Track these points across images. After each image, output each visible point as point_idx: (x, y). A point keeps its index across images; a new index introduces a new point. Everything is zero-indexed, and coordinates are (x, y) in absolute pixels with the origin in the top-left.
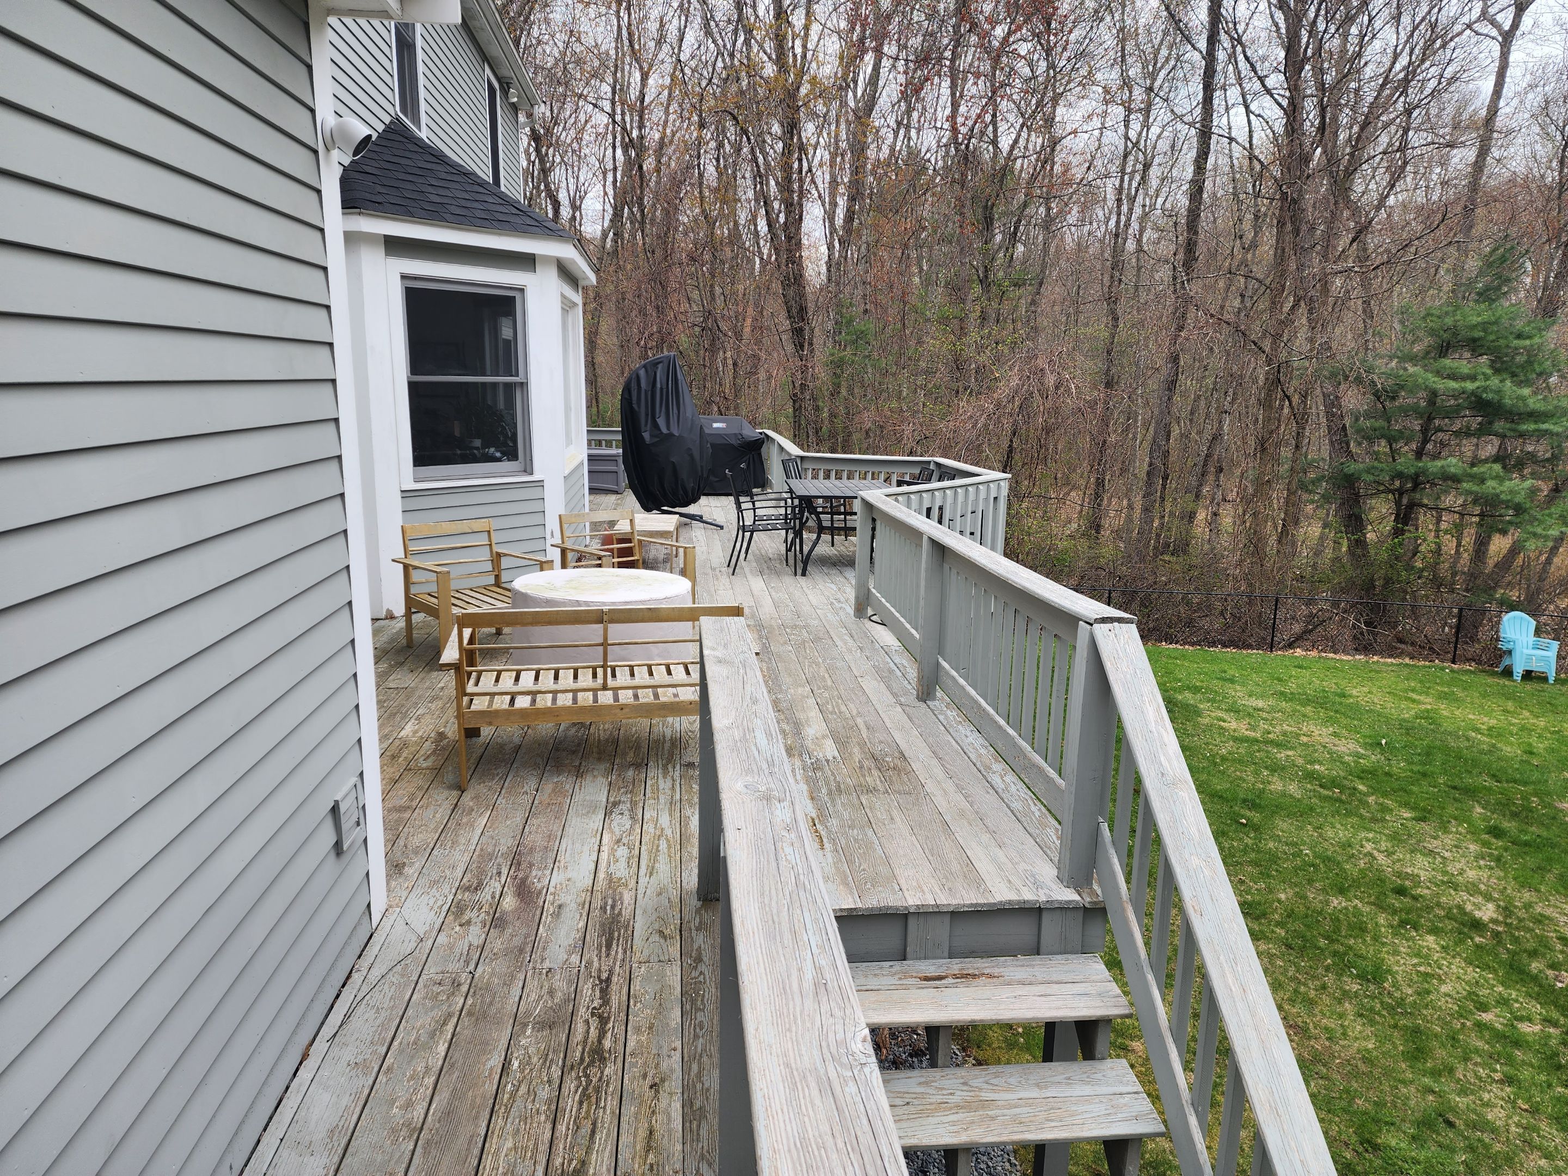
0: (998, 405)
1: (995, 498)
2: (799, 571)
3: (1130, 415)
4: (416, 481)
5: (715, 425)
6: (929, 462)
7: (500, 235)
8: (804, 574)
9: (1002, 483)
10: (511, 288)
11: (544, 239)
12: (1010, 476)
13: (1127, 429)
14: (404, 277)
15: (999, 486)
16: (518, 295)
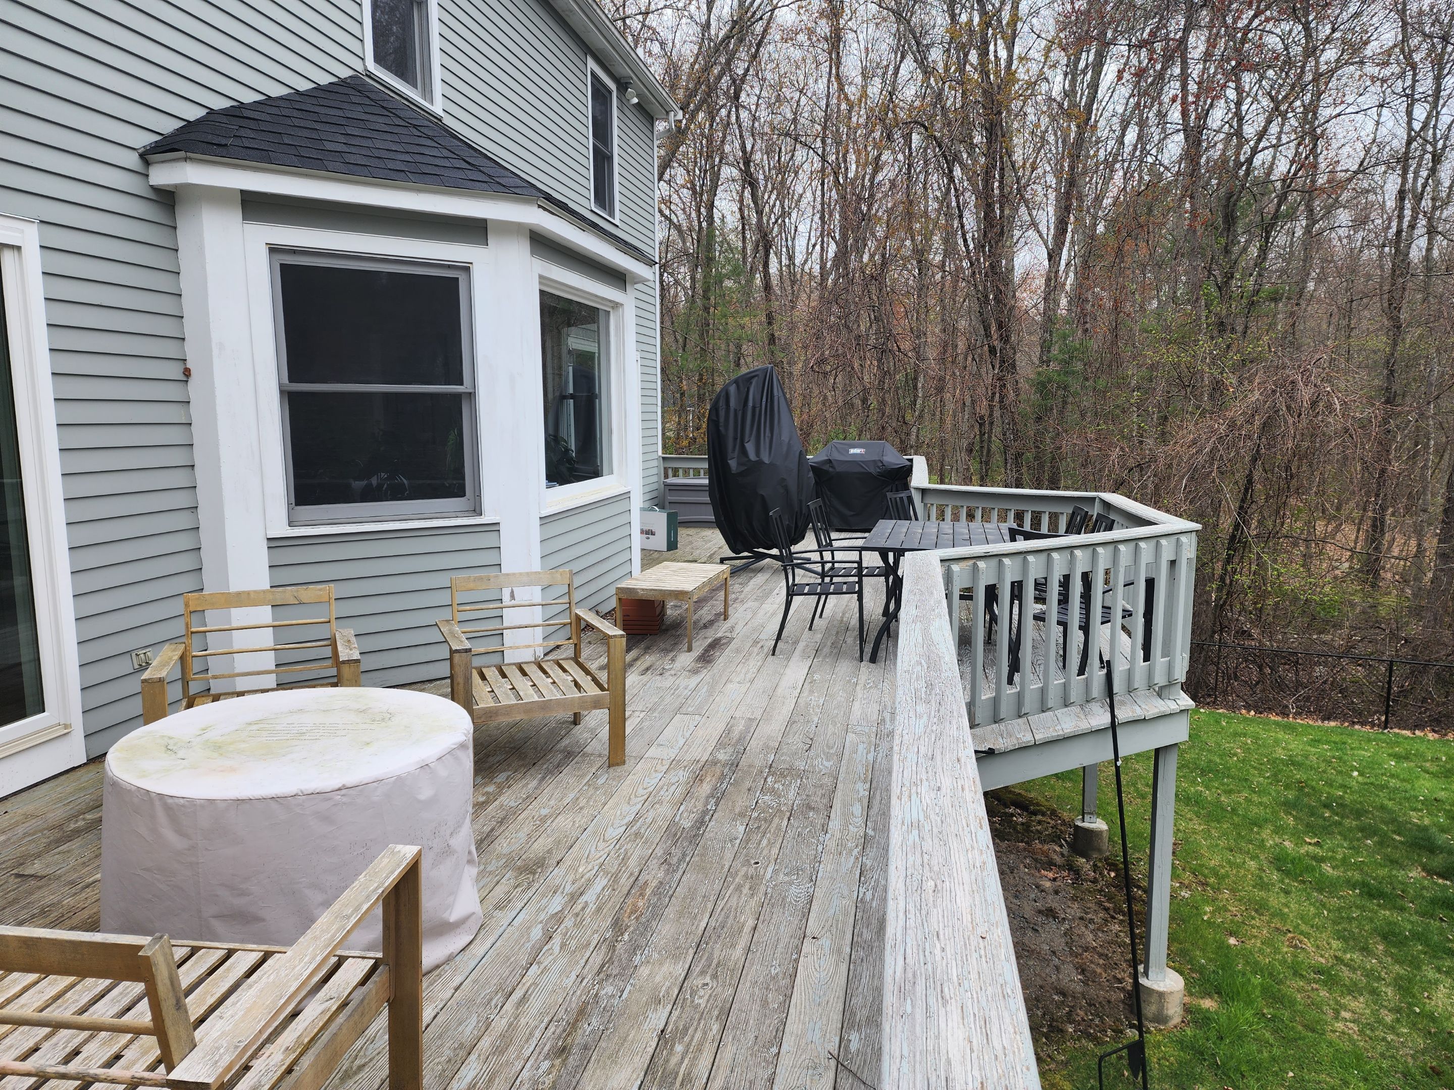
0: (1232, 425)
1: (1173, 563)
2: (867, 656)
3: (1419, 437)
4: (291, 524)
5: (852, 451)
6: (1093, 499)
7: (419, 191)
8: (873, 659)
9: (1184, 539)
10: (449, 267)
11: (492, 198)
12: (1198, 526)
13: (1414, 456)
14: (274, 250)
15: (1178, 544)
16: (462, 277)
